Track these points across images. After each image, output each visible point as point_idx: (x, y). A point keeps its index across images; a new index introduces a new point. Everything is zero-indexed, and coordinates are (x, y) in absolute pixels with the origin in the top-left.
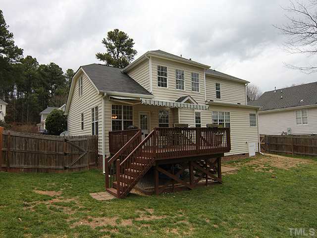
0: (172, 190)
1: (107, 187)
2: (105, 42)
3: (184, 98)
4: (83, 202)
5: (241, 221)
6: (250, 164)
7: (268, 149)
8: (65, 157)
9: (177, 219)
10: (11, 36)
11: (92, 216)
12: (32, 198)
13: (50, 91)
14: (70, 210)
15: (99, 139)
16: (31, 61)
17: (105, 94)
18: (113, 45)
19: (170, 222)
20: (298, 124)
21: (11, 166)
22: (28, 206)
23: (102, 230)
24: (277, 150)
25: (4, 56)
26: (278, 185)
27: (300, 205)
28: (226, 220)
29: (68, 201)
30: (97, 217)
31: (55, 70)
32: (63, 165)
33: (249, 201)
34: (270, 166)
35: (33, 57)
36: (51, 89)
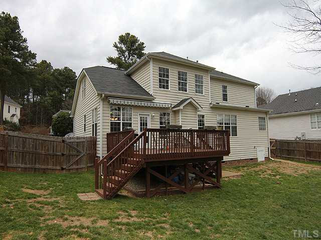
0: (165, 193)
1: (97, 187)
2: (116, 46)
3: (187, 100)
4: (67, 202)
5: (228, 226)
6: (257, 169)
7: (279, 155)
8: (62, 157)
9: (158, 222)
10: (25, 41)
11: (69, 215)
12: (17, 195)
13: (64, 95)
14: (50, 208)
15: (98, 140)
16: (45, 65)
17: (103, 95)
18: (124, 49)
19: (148, 225)
20: (312, 128)
21: (8, 165)
22: (9, 203)
23: (72, 229)
24: (288, 155)
25: (19, 60)
26: (281, 191)
27: (298, 213)
28: (211, 226)
29: (53, 199)
30: (75, 217)
31: (69, 74)
32: (60, 166)
33: (244, 207)
34: (278, 172)
35: (48, 62)
36: (65, 92)
